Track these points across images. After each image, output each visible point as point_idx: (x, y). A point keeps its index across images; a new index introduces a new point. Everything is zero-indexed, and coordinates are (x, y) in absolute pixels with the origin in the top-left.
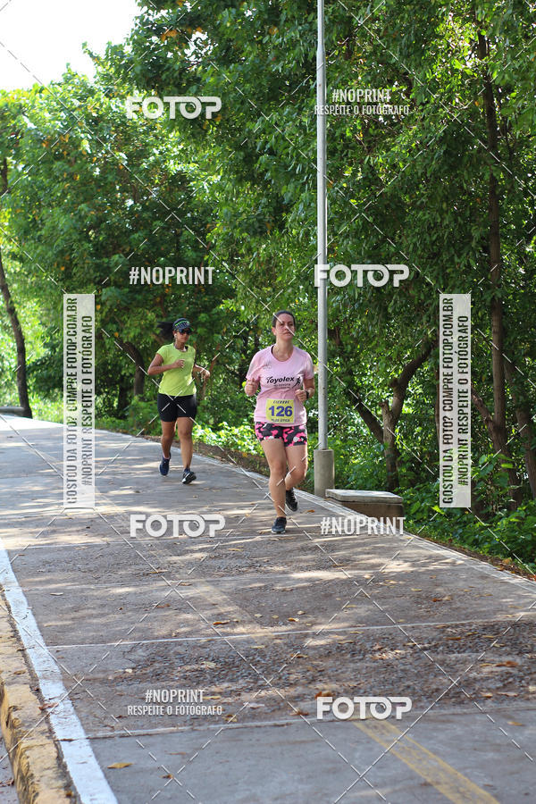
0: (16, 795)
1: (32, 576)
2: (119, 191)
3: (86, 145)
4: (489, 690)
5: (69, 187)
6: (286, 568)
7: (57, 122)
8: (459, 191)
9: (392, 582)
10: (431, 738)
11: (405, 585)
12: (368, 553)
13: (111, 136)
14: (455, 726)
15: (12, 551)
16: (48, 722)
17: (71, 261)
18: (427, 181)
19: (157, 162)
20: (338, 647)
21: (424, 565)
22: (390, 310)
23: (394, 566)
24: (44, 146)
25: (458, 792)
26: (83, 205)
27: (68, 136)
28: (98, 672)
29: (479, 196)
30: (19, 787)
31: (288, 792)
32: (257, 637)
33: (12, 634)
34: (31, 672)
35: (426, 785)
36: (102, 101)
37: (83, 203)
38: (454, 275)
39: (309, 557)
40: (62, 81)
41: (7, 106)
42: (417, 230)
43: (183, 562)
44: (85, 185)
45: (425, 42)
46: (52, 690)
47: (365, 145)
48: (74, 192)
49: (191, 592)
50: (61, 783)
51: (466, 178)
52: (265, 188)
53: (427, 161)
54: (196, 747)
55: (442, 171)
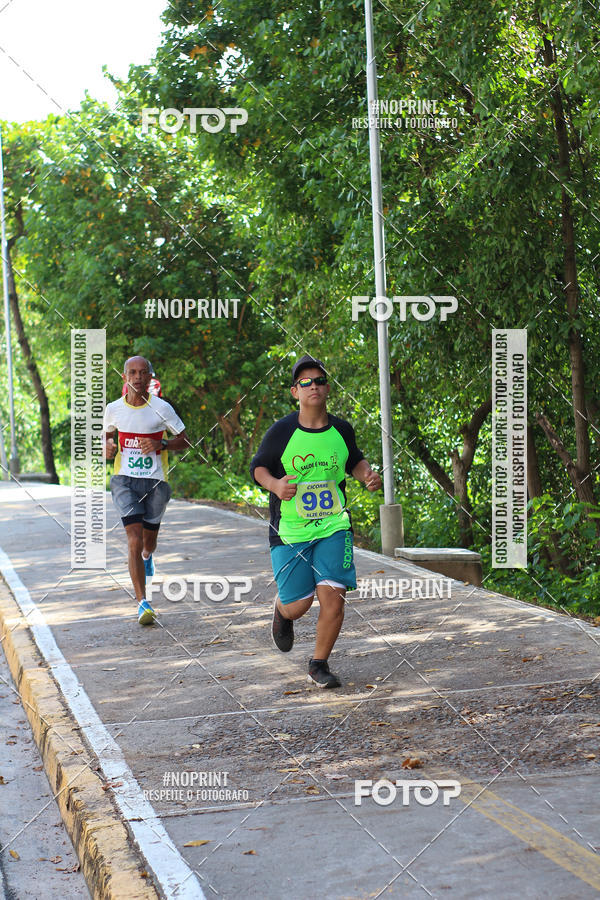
0: (83, 881)
1: (81, 651)
2: (148, 229)
3: (110, 181)
4: (591, 751)
5: (93, 227)
6: (359, 633)
7: (76, 155)
8: (528, 213)
9: (477, 643)
10: (531, 803)
11: (491, 646)
12: (447, 614)
13: (137, 168)
14: (557, 790)
15: (55, 626)
16: (113, 803)
17: (98, 309)
18: (493, 203)
19: (190, 196)
20: (423, 714)
21: (511, 624)
22: (456, 348)
23: (479, 627)
24: (63, 182)
25: (567, 856)
26: (109, 247)
27: (89, 170)
28: (164, 748)
29: (550, 219)
30: (87, 871)
31: (381, 864)
32: (332, 707)
33: (64, 713)
34: (90, 752)
35: (530, 850)
36: (126, 129)
37: (108, 243)
38: (525, 307)
39: (383, 620)
40: (80, 109)
41: (19, 139)
42: (484, 259)
43: (243, 630)
44: (109, 224)
45: (486, 50)
46: (115, 769)
47: (423, 167)
48: (98, 232)
49: (258, 662)
50: (134, 864)
51: (536, 198)
52: (311, 218)
53: (492, 181)
54: (278, 821)
55: (510, 191)
